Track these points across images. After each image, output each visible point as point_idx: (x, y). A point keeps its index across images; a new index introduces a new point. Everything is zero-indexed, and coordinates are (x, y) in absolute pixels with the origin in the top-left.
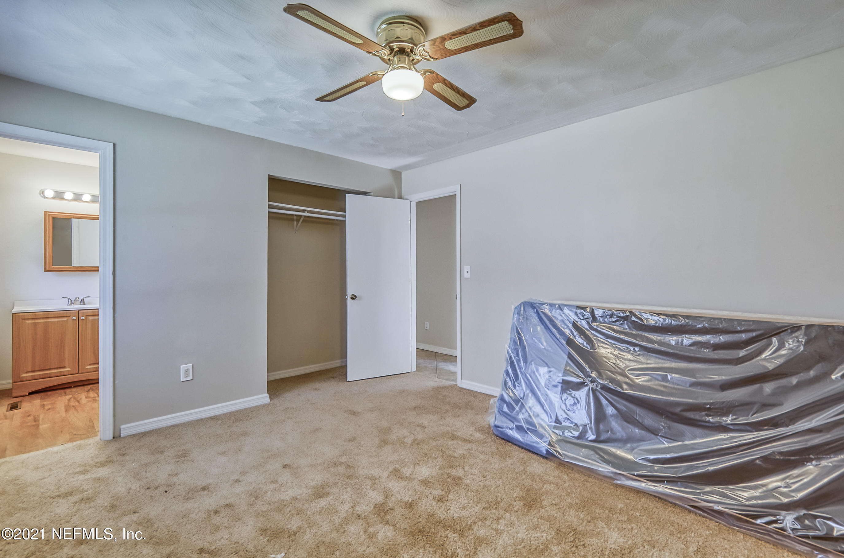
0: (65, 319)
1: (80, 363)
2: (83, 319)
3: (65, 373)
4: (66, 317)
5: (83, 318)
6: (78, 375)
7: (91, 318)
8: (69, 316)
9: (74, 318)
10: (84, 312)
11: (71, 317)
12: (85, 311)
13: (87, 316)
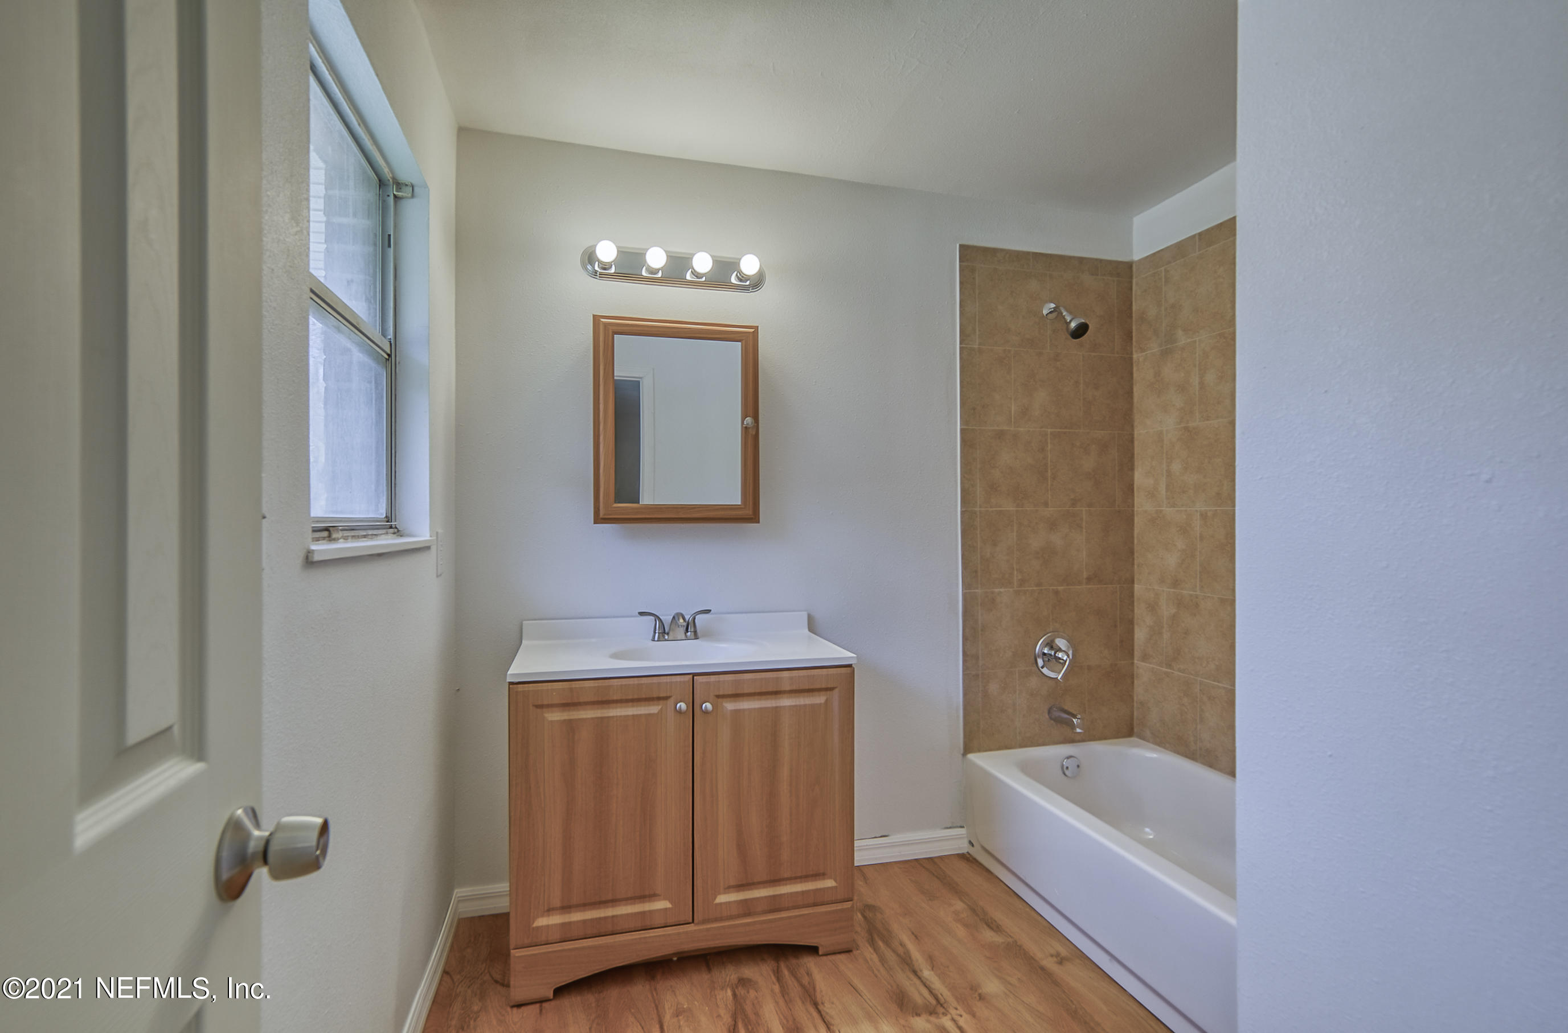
0: (654, 709)
1: (698, 882)
2: (706, 712)
3: (659, 921)
4: (659, 699)
5: (708, 706)
6: (691, 928)
7: (730, 706)
8: (667, 698)
9: (682, 705)
10: (708, 683)
11: (671, 702)
12: (713, 678)
13: (718, 696)
